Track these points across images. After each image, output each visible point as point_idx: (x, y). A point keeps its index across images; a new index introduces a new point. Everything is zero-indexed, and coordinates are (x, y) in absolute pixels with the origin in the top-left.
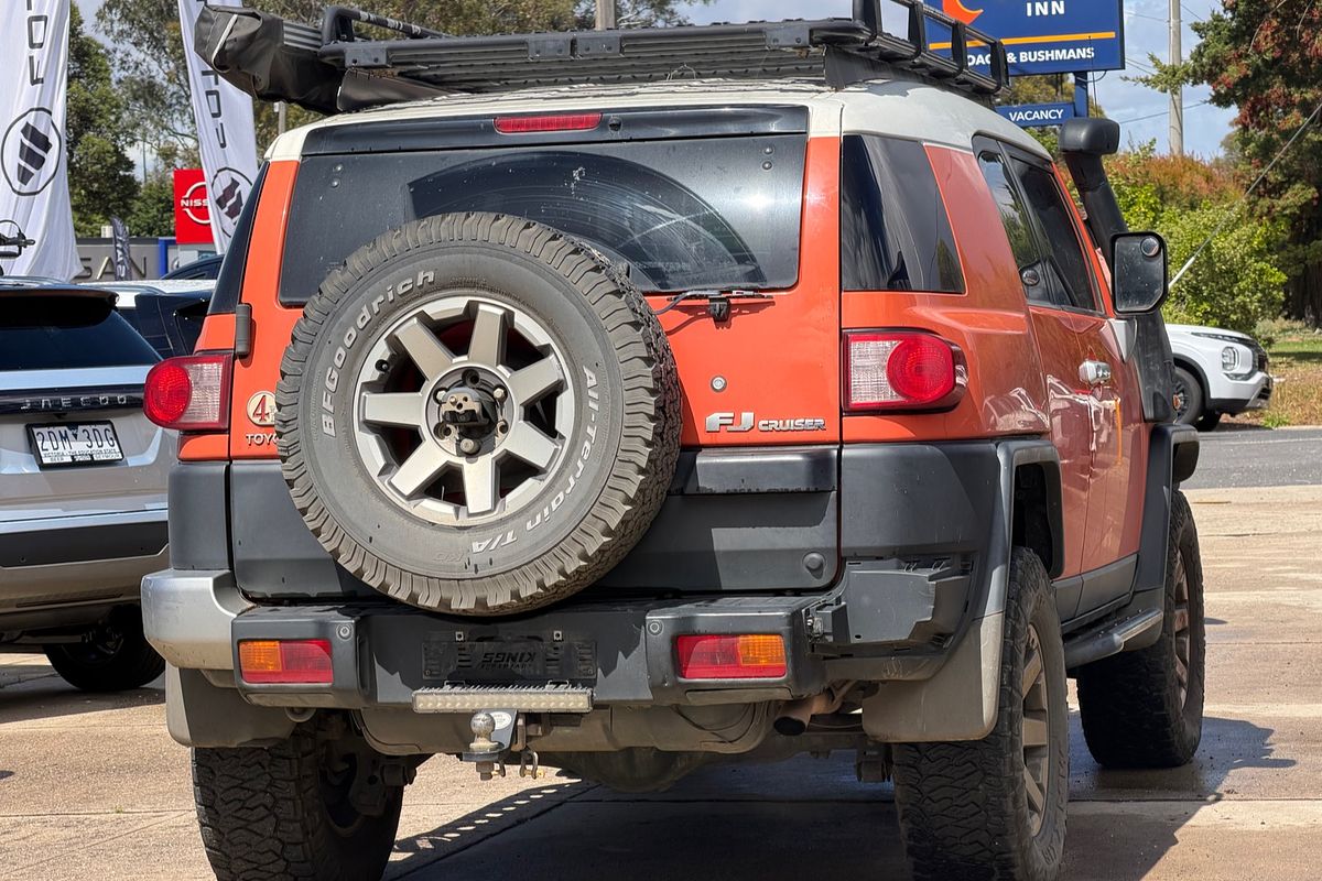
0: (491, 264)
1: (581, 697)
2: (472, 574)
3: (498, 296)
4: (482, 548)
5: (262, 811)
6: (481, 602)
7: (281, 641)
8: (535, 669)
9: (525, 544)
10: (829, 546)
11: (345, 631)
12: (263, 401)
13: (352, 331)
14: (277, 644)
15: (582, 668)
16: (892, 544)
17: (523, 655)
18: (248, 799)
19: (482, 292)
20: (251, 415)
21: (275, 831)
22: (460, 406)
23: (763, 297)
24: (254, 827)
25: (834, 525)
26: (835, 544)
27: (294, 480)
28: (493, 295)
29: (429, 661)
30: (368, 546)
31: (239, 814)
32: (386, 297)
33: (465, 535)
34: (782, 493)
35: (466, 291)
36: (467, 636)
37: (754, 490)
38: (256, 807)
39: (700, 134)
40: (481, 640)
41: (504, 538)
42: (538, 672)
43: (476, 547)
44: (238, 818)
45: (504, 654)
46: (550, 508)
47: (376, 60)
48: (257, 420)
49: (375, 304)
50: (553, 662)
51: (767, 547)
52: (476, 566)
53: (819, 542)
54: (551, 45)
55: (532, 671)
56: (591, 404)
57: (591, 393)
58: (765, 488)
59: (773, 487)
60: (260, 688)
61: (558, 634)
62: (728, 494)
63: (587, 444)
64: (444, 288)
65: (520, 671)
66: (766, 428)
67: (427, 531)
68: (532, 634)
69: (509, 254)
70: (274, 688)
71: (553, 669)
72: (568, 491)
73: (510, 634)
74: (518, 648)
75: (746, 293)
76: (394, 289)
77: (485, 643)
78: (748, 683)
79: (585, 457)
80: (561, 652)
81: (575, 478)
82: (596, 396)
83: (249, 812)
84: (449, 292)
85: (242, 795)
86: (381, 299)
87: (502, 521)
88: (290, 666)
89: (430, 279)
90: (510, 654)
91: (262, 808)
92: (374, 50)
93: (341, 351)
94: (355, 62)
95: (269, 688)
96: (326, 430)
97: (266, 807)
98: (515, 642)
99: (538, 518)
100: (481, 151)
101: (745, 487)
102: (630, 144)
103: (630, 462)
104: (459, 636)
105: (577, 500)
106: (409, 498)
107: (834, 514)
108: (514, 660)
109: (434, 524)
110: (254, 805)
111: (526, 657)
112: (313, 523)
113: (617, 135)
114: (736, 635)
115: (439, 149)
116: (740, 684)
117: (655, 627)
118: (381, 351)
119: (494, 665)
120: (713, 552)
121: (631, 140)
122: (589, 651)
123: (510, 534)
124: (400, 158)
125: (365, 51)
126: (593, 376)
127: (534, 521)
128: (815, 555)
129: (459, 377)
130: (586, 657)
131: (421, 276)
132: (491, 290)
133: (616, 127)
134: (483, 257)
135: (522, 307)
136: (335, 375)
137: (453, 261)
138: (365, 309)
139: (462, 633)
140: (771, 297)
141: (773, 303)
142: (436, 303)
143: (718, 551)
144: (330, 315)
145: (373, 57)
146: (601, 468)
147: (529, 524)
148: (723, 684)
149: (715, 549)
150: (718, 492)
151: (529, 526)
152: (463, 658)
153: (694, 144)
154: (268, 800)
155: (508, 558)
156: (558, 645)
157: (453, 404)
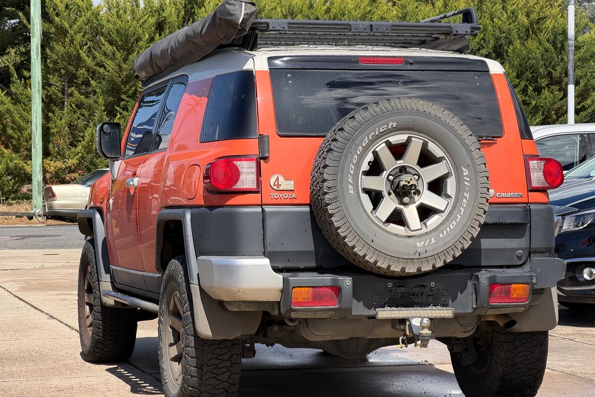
0: (421, 120)
1: (450, 311)
2: (417, 257)
3: (422, 135)
4: (421, 245)
5: (225, 369)
6: (403, 270)
7: (312, 287)
8: (423, 300)
9: (441, 244)
10: (527, 247)
11: (348, 283)
12: (277, 179)
13: (360, 148)
14: (311, 289)
15: (443, 299)
16: (547, 247)
17: (418, 293)
18: (219, 364)
19: (415, 133)
20: (272, 185)
21: (229, 378)
22: (409, 182)
23: (494, 140)
24: (219, 377)
25: (528, 238)
26: (529, 246)
27: (334, 214)
28: (419, 134)
29: (376, 297)
30: (371, 244)
31: (214, 371)
32: (375, 133)
33: (411, 240)
34: (515, 224)
35: (407, 132)
36: (393, 285)
37: (504, 222)
38: (222, 368)
39: (432, 69)
40: (398, 287)
41: (430, 241)
42: (424, 301)
43: (418, 244)
44: (212, 373)
45: (410, 293)
46: (450, 228)
47: (283, 28)
48: (275, 187)
49: (370, 136)
50: (431, 296)
51: (502, 247)
52: (419, 253)
53: (523, 246)
54: (361, 26)
55: (422, 301)
56: (466, 183)
57: (465, 178)
58: (508, 222)
59: (511, 221)
60: (300, 309)
61: (433, 284)
62: (494, 224)
63: (464, 200)
64: (399, 130)
65: (416, 300)
66: (499, 196)
67: (395, 238)
68: (422, 284)
69: (429, 116)
70: (307, 309)
71: (430, 299)
72: (458, 221)
73: (411, 284)
74: (416, 290)
75: (488, 138)
76: (379, 130)
77: (402, 288)
78: (513, 305)
79: (464, 206)
80: (434, 292)
81: (460, 215)
82: (468, 179)
83: (218, 370)
84: (402, 132)
85: (217, 362)
86: (373, 134)
87: (427, 234)
88: (316, 299)
89: (394, 126)
90: (413, 293)
91: (225, 368)
92: (283, 23)
93: (356, 156)
94: (273, 28)
95: (304, 309)
96: (350, 192)
97: (227, 368)
98: (414, 287)
99: (445, 232)
100: (353, 71)
101: (500, 221)
102: (418, 72)
103: (482, 208)
104: (390, 285)
105: (462, 224)
106: (384, 223)
107: (529, 233)
108: (414, 296)
109: (397, 235)
110: (221, 366)
111: (419, 294)
112: (343, 234)
113: (413, 67)
114: (511, 284)
115: (332, 69)
116: (510, 305)
117: (483, 281)
118: (370, 157)
119: (405, 298)
120: (481, 249)
121: (419, 70)
122: (446, 291)
123: (433, 239)
124: (318, 72)
125: (278, 23)
126: (467, 171)
127: (443, 234)
128: (520, 251)
129: (398, 170)
130: (445, 294)
131: (391, 124)
132: (419, 132)
133: (411, 64)
134: (418, 117)
135: (432, 140)
136: (353, 167)
137: (405, 118)
138: (366, 138)
139: (391, 284)
140: (496, 140)
141: (496, 143)
142: (394, 136)
143: (483, 249)
144: (351, 140)
145: (282, 26)
146: (472, 211)
147: (441, 235)
148: (503, 305)
149: (482, 247)
150: (490, 223)
151: (441, 236)
152: (392, 295)
153: (437, 73)
154: (229, 364)
155: (433, 250)
156: (433, 289)
157: (406, 181)
